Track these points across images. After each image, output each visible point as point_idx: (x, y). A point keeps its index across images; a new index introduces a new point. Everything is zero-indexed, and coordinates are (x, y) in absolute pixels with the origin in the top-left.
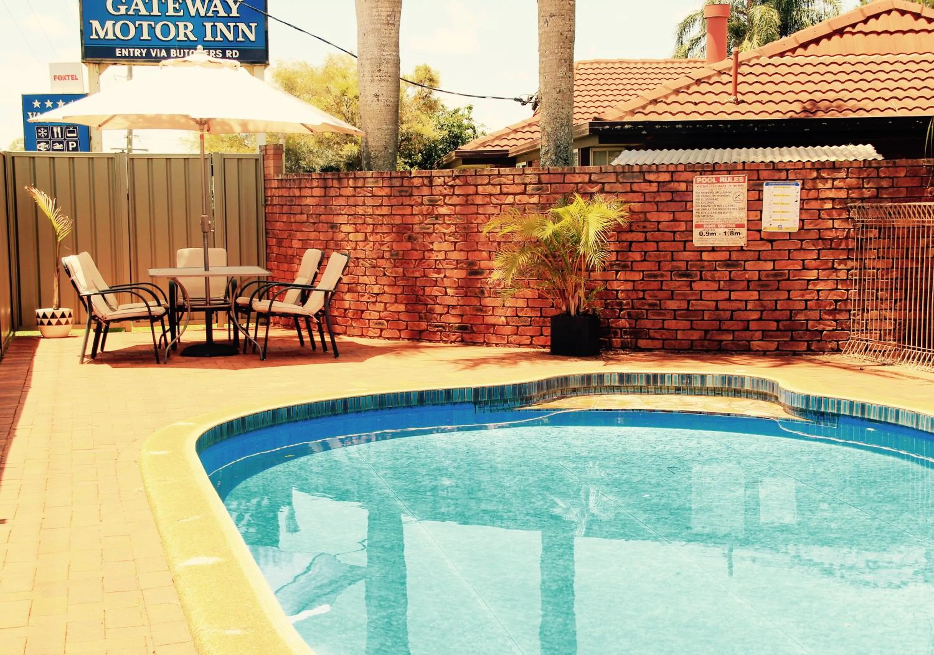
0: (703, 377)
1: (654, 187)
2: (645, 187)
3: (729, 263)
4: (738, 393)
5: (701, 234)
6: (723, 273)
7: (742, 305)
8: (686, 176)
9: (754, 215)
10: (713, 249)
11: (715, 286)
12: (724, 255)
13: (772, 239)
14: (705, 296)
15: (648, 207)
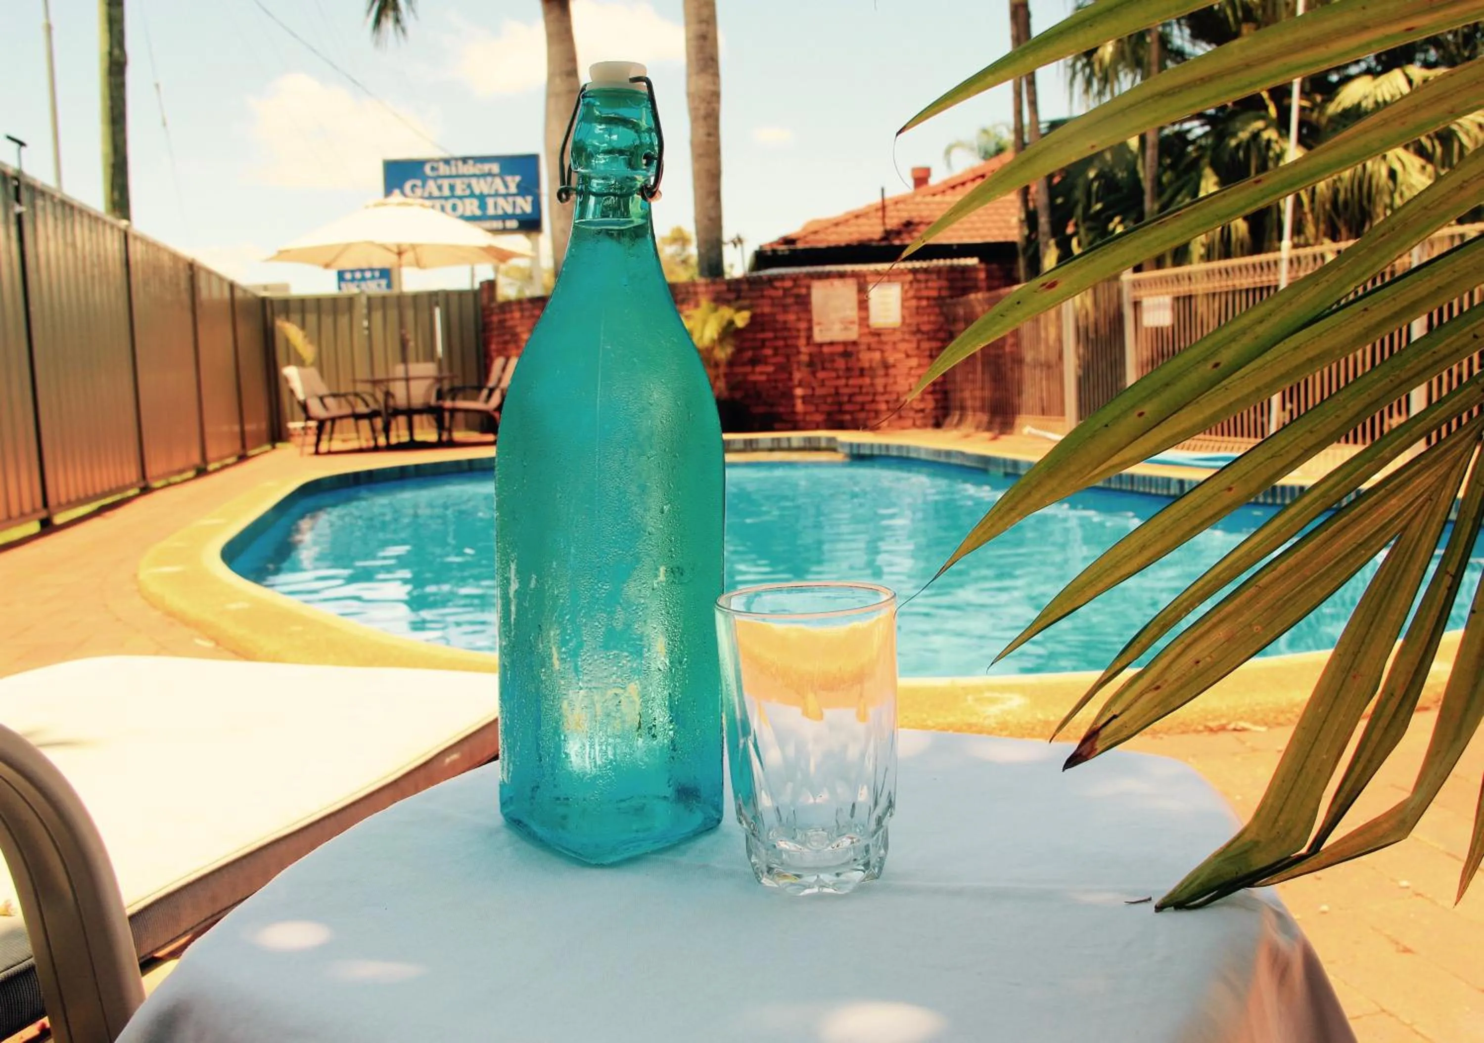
0: (789, 439)
1: (780, 293)
2: (773, 293)
3: (846, 354)
4: (818, 449)
5: (821, 331)
6: (841, 363)
7: (857, 390)
8: (805, 282)
9: (863, 314)
10: (831, 344)
11: (834, 374)
12: (840, 349)
13: (877, 333)
14: (827, 383)
15: (776, 310)
